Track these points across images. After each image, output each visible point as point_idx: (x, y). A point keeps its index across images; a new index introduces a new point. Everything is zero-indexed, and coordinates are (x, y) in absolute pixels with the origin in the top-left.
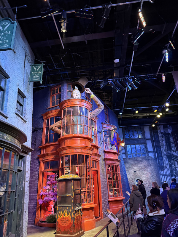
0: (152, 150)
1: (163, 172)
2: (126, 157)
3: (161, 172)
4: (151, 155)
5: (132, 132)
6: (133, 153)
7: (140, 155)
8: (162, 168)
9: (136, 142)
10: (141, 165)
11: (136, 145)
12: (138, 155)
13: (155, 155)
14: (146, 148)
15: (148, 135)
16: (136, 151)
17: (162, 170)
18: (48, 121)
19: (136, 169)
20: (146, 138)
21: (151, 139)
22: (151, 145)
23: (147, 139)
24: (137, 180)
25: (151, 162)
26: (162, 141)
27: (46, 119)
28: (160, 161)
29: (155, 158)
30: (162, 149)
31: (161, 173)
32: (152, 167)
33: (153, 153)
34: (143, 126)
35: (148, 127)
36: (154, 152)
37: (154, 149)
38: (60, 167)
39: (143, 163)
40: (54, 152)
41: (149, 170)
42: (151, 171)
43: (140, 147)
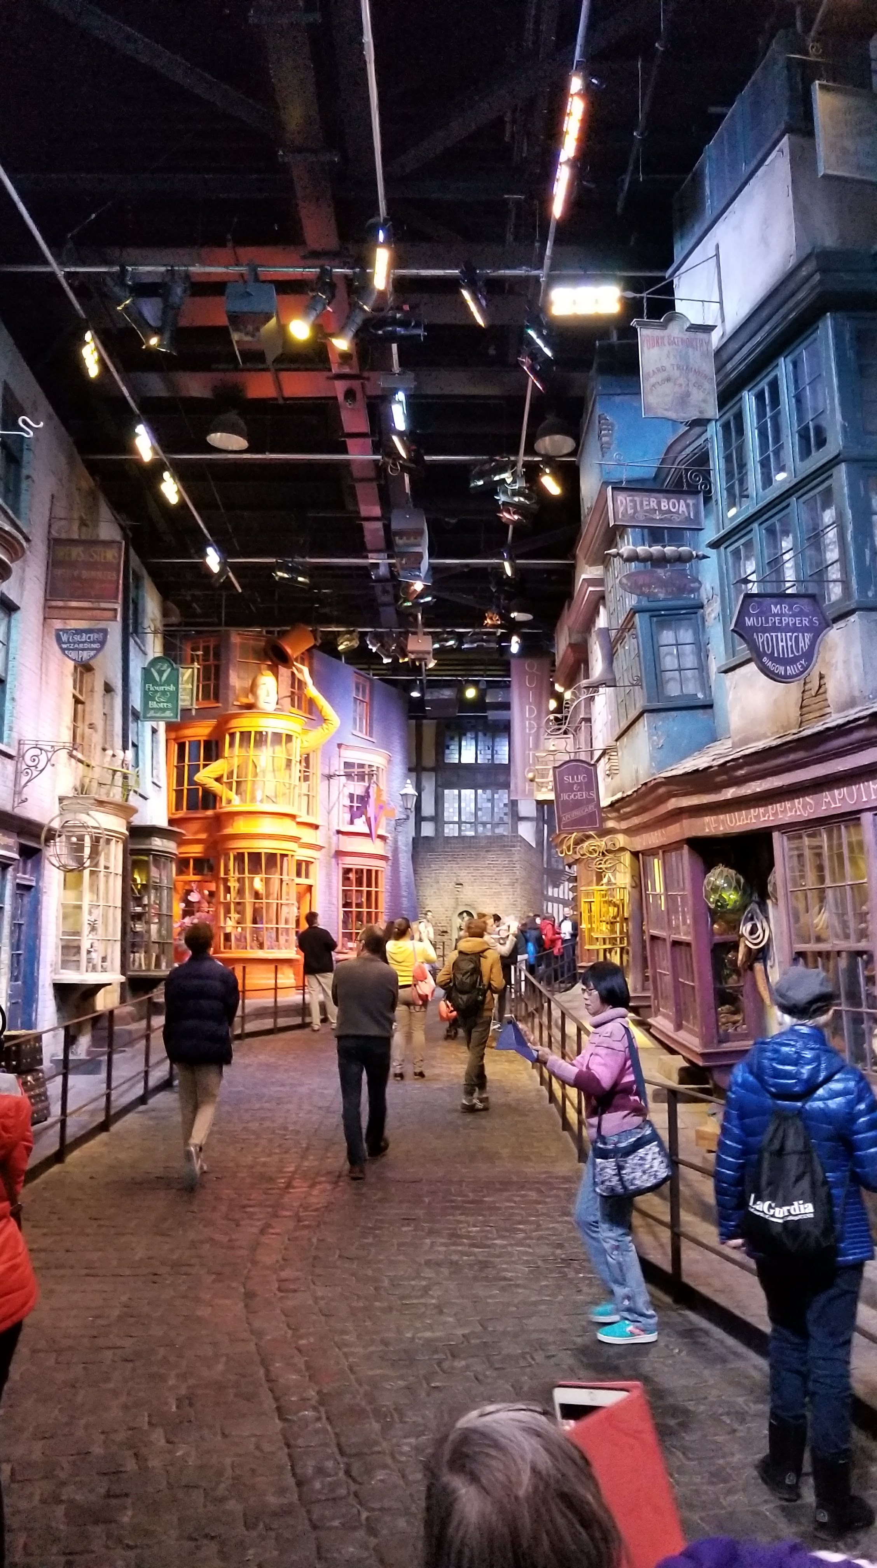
0: (534, 813)
1: (556, 890)
2: (436, 830)
3: (551, 892)
4: (526, 831)
5: (472, 739)
6: (463, 819)
7: (489, 826)
8: (556, 879)
9: (480, 778)
10: (482, 864)
11: (480, 791)
12: (480, 829)
13: (539, 832)
16: (475, 814)
17: (556, 885)
18: (181, 747)
19: (464, 875)
24: (461, 914)
25: (518, 853)
27: (175, 740)
29: (540, 842)
31: (550, 894)
32: (519, 872)
33: (534, 823)
36: (540, 819)
38: (222, 875)
39: (490, 856)
40: (203, 836)
41: (506, 881)
42: (513, 884)
43: (492, 800)
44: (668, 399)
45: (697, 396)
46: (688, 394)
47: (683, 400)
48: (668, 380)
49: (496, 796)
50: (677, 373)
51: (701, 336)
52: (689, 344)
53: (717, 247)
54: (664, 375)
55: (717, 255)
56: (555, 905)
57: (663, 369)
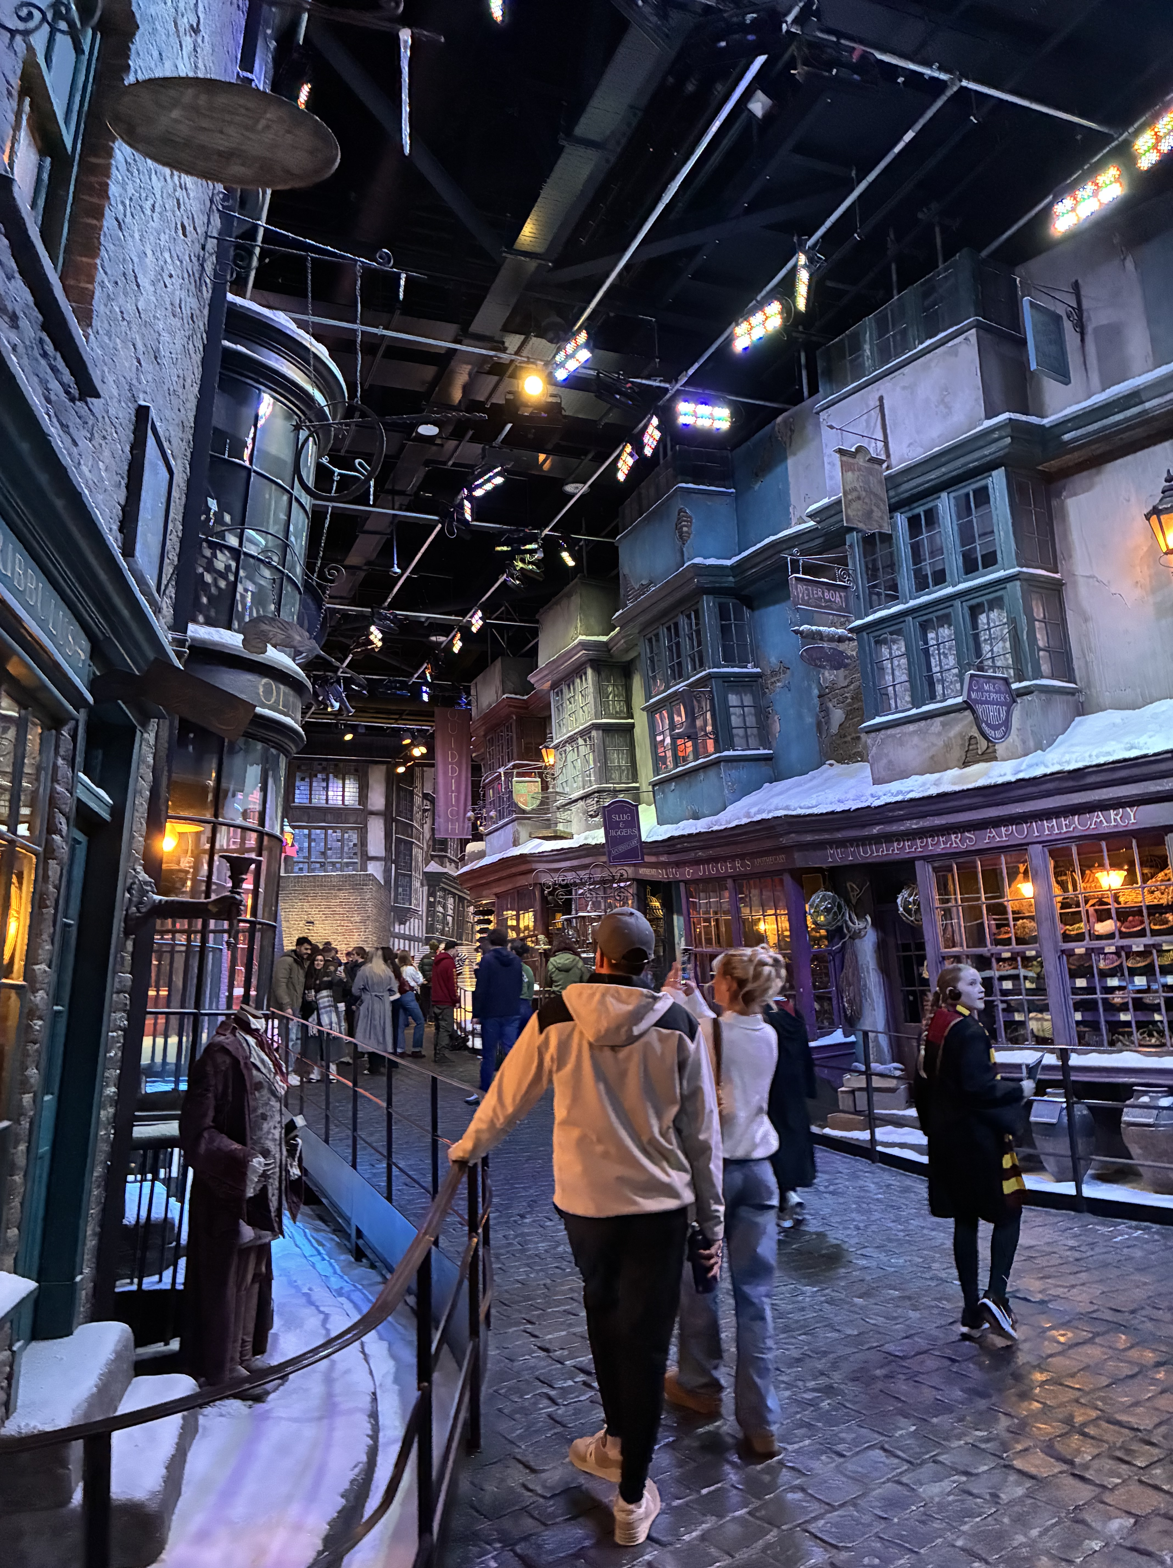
0: (382, 853)
1: (402, 926)
3: (398, 928)
4: (375, 869)
5: (323, 780)
6: (314, 858)
7: (338, 865)
8: (403, 916)
9: (330, 819)
10: (334, 902)
11: (330, 832)
13: (387, 871)
14: (363, 842)
15: (377, 800)
16: (324, 854)
17: (402, 922)
19: (315, 914)
20: (370, 807)
21: (387, 816)
22: (382, 834)
23: (372, 813)
25: (370, 893)
26: (422, 825)
28: (400, 890)
29: (387, 882)
30: (415, 850)
31: (397, 930)
32: (371, 910)
33: (383, 863)
34: (366, 761)
35: (383, 768)
36: (386, 859)
37: (388, 849)
39: (341, 894)
41: (358, 919)
42: (363, 922)
43: (341, 840)
44: (860, 513)
45: (877, 514)
46: (872, 511)
47: (869, 514)
48: (859, 498)
49: (346, 835)
50: (864, 494)
51: (876, 466)
52: (870, 472)
53: (881, 399)
54: (855, 494)
55: (882, 406)
56: (402, 941)
57: (854, 489)
